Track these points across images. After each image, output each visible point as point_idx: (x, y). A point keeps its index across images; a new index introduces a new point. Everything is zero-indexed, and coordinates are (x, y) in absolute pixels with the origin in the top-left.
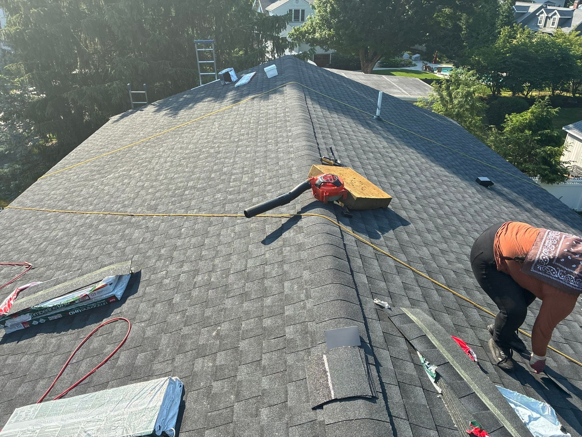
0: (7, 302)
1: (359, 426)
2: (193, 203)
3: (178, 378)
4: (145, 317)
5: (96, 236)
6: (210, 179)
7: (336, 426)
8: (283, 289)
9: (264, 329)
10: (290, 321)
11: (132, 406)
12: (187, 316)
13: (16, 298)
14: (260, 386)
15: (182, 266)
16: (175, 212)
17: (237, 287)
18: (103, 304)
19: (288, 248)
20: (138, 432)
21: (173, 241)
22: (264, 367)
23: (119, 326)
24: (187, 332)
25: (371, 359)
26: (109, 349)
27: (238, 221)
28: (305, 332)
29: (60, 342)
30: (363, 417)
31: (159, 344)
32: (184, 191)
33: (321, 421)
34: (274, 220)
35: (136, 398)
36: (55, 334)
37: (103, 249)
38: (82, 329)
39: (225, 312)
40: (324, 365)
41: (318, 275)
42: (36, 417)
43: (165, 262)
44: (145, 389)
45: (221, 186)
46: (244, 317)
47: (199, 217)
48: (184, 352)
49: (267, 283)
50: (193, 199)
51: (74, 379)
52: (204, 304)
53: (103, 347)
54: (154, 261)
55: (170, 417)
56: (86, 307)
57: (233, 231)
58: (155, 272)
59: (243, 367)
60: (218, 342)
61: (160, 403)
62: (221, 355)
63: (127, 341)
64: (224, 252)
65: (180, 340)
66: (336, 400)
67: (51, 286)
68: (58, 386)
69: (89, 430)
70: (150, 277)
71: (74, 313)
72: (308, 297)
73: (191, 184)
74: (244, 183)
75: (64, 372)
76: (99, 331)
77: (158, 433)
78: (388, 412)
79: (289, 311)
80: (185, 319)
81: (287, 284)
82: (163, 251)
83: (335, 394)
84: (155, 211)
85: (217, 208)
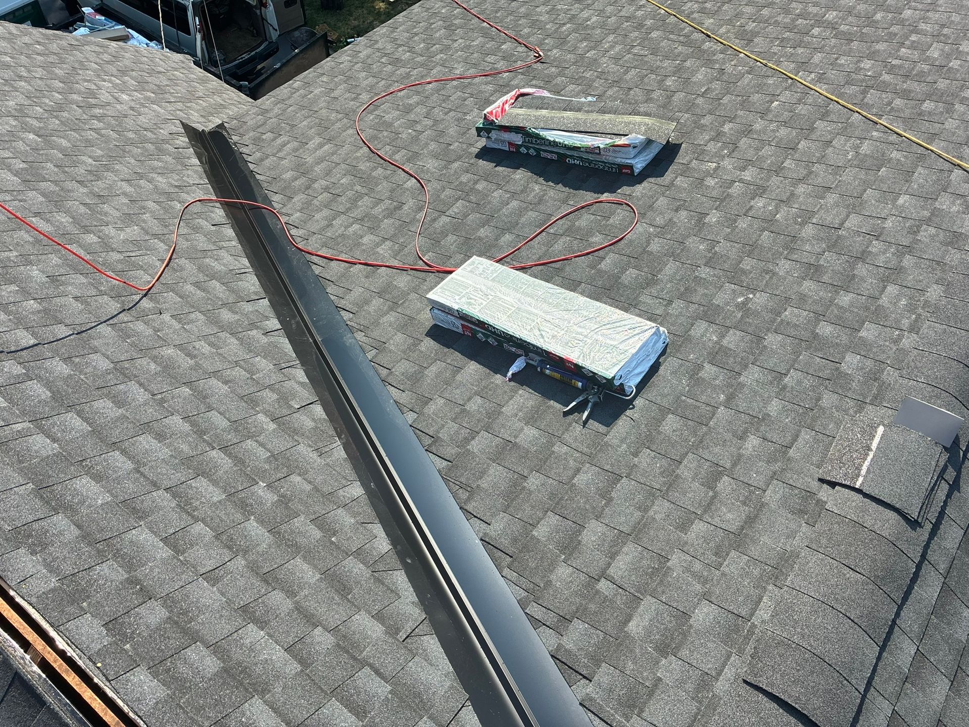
0: (501, 104)
1: (871, 540)
2: (817, 58)
3: (666, 332)
4: (659, 220)
5: (642, 50)
6: (870, 21)
7: (838, 519)
8: (881, 294)
9: (815, 336)
10: (860, 347)
11: (600, 333)
12: (716, 253)
13: (513, 104)
14: (765, 407)
15: (743, 169)
16: (778, 63)
17: (809, 249)
18: (612, 169)
19: (932, 230)
20: (596, 368)
21: (751, 117)
22: (784, 388)
23: (620, 215)
24: (703, 276)
25: (951, 474)
26: (598, 240)
27: (875, 133)
28: (875, 376)
29: (544, 195)
30: (884, 535)
31: (661, 270)
32: (813, 26)
33: (821, 500)
34: (940, 164)
35: (608, 326)
36: (541, 180)
37: (642, 78)
38: (575, 192)
39: (771, 278)
40: (873, 439)
41: (954, 305)
42: (493, 280)
43: (722, 149)
44: (623, 323)
45: (881, 46)
46: (794, 301)
47: (812, 92)
48: (689, 300)
49: (861, 270)
50: (821, 49)
51: (545, 254)
52: (748, 248)
53: (590, 233)
54: (707, 137)
55: (636, 371)
56: (590, 162)
57: (856, 148)
58: (701, 157)
59: (756, 369)
60: (739, 315)
61: (634, 351)
62: (735, 334)
63: (622, 242)
64: (820, 180)
65: (691, 282)
66: (859, 491)
67: (559, 109)
68: (524, 252)
69: (544, 331)
70: (691, 161)
71: (573, 162)
72: (914, 329)
73: (831, 16)
74: (926, 60)
75: (536, 238)
76: (594, 206)
77: (617, 381)
78: (923, 552)
79: (869, 332)
80: (711, 255)
81: (891, 289)
82: (727, 127)
83: (863, 483)
84: (747, 45)
85: (851, 90)
